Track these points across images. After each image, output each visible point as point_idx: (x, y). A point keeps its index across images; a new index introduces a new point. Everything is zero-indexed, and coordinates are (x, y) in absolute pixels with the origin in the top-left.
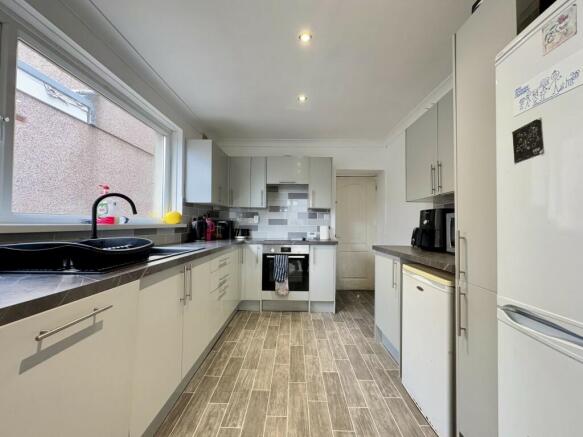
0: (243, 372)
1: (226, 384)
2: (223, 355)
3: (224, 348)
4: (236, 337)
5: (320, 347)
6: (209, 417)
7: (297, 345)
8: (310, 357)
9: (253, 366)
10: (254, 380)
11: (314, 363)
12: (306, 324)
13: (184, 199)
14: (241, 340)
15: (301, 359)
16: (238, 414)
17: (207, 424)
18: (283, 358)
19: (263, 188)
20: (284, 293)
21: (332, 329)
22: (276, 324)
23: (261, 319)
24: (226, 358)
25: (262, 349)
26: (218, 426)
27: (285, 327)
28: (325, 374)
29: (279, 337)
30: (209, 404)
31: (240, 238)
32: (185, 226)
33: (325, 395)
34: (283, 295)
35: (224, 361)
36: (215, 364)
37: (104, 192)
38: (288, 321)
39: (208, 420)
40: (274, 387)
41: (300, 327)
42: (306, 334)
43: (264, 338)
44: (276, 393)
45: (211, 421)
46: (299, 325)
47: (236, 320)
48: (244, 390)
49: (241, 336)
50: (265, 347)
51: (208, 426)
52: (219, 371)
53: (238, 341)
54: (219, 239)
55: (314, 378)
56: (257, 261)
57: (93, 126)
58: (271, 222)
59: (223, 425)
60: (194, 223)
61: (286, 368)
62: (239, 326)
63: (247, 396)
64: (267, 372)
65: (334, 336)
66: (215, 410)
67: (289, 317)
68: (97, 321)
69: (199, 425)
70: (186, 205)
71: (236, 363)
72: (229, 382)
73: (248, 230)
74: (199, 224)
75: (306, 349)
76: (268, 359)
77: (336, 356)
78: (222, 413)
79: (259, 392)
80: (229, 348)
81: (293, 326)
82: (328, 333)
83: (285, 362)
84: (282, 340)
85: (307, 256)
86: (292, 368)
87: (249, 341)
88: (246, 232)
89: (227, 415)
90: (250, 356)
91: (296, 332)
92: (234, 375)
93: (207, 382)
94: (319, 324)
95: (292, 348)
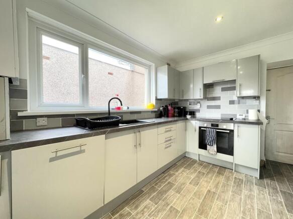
0: (172, 192)
1: (160, 195)
2: (166, 178)
3: (168, 174)
4: (177, 171)
5: (232, 200)
6: (145, 207)
7: (213, 190)
8: (219, 203)
9: (178, 192)
10: (175, 200)
11: (221, 209)
12: (228, 179)
13: (156, 97)
14: (179, 174)
15: (212, 202)
16: (158, 215)
17: (143, 210)
18: (199, 195)
19: (201, 86)
20: (213, 153)
21: (251, 190)
22: (204, 171)
23: (196, 165)
24: (167, 180)
25: (188, 184)
26: (146, 214)
27: (210, 175)
29: (203, 181)
30: (148, 201)
31: (188, 117)
32: (156, 110)
34: (212, 154)
35: (165, 182)
36: (160, 181)
37: (116, 97)
38: (214, 172)
39: (144, 209)
40: (184, 211)
41: (222, 179)
42: (224, 186)
43: (192, 177)
44: (184, 214)
45: (145, 210)
46: (221, 177)
47: (182, 161)
48: (167, 203)
49: (180, 171)
50: (190, 183)
51: (143, 212)
52: (160, 186)
53: (177, 174)
54: (177, 116)
56: (195, 130)
57: (132, 71)
58: (209, 107)
59: (149, 216)
60: (161, 108)
61: (198, 203)
62: (181, 166)
63: (167, 207)
64: (185, 199)
65: (250, 197)
66: (149, 205)
67: (217, 170)
68: (82, 149)
69: (139, 209)
70: (157, 100)
71: (171, 185)
72: (162, 195)
73: (194, 112)
74: (164, 109)
75: (219, 196)
76: (189, 191)
77: (244, 213)
78: (151, 209)
79: (175, 208)
80: (171, 175)
81: (217, 176)
82: (245, 192)
83: (199, 198)
84: (203, 183)
85: (232, 131)
86: (202, 205)
87: (183, 176)
88: (193, 114)
89: (152, 212)
90: (179, 185)
91: (217, 182)
92: (166, 192)
93: (153, 189)
94: (239, 183)
95: (209, 191)
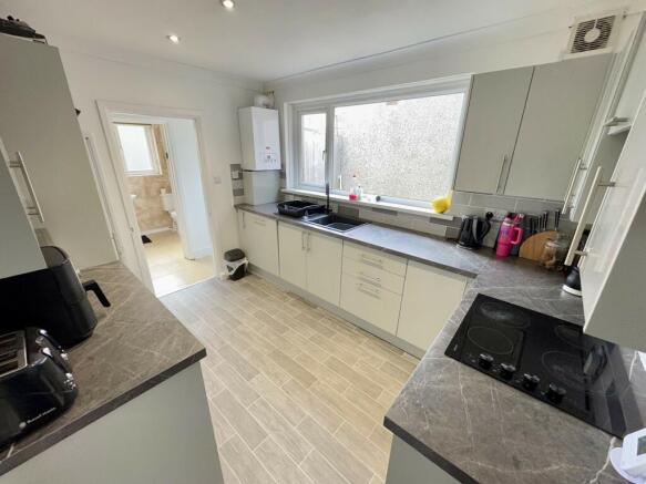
8: (287, 381)
11: (277, 377)
15: (291, 373)
28: (258, 372)
33: (245, 357)
55: (262, 362)
86: (287, 359)
95: (314, 379)
